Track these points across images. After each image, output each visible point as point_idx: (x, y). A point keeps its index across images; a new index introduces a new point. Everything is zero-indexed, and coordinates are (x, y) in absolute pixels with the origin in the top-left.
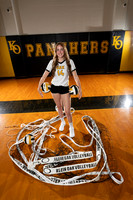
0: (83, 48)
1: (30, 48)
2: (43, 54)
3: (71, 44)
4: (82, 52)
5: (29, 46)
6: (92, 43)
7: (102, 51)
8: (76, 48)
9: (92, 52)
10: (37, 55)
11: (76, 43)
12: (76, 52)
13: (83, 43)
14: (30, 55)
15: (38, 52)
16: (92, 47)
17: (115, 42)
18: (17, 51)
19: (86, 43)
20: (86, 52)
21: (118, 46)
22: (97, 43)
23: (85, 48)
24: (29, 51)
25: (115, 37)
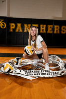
0: (49, 29)
1: (12, 26)
2: (21, 31)
3: (41, 26)
4: (49, 32)
5: (12, 24)
6: (56, 26)
7: (62, 32)
8: (44, 29)
9: (55, 32)
10: (17, 30)
11: (45, 26)
12: (45, 31)
13: (49, 26)
14: (11, 30)
15: (18, 29)
16: (56, 29)
18: (3, 26)
19: (52, 26)
20: (51, 32)
22: (59, 27)
23: (51, 29)
24: (12, 28)
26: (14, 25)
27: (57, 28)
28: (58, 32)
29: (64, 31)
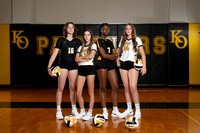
1: (43, 42)
7: (156, 51)
11: (114, 38)
14: (40, 52)
18: (23, 45)
22: (147, 40)
25: (173, 32)
26: (46, 40)
27: (144, 41)
29: (160, 49)
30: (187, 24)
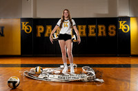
0: (91, 31)
1: (40, 29)
3: (79, 27)
4: (90, 34)
5: (39, 27)
6: (100, 27)
7: (110, 34)
8: (84, 30)
9: (100, 34)
10: (46, 35)
11: (84, 27)
12: (84, 34)
13: (90, 27)
14: (39, 35)
15: (47, 32)
16: (100, 30)
17: (122, 26)
19: (94, 26)
20: (94, 35)
21: (126, 30)
22: (104, 27)
23: (93, 31)
24: (39, 31)
25: (121, 22)
26: (42, 28)
27: (102, 28)
28: (104, 34)
29: (112, 33)
30: (129, 18)
